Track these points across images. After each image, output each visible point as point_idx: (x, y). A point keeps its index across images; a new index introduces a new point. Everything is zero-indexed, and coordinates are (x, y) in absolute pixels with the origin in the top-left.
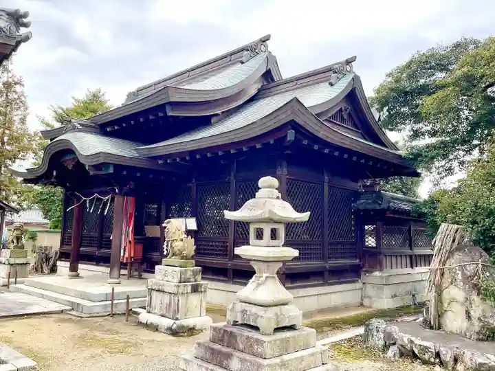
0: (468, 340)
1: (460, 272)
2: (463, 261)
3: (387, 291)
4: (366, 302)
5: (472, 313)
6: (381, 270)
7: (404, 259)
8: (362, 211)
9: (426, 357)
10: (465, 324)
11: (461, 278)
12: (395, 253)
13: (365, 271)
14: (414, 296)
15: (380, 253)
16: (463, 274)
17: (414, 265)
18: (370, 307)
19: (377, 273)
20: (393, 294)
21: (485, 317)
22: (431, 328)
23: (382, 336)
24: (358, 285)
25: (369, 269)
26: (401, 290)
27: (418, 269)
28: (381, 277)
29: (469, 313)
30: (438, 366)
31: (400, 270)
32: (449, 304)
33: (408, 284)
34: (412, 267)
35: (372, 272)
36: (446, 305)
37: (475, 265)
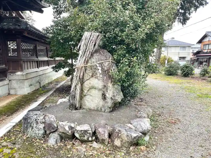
0: (104, 113)
1: (100, 68)
2: (102, 60)
3: (27, 83)
4: (12, 92)
5: (107, 95)
6: (22, 70)
7: (34, 64)
8: (5, 30)
9: (86, 138)
10: (101, 103)
11: (100, 72)
12: (30, 59)
13: (10, 72)
14: (40, 83)
15: (21, 60)
16: (102, 69)
17: (39, 66)
18: (16, 95)
19: (19, 73)
20: (30, 84)
21: (114, 96)
22: (76, 109)
23: (42, 126)
24: (6, 82)
25: (13, 71)
26: (34, 81)
27: (41, 68)
28: (23, 75)
29: (105, 95)
30: (95, 142)
31: (33, 69)
32: (88, 90)
33: (37, 77)
34: (38, 67)
35: (15, 72)
36: (86, 92)
37: (108, 62)
